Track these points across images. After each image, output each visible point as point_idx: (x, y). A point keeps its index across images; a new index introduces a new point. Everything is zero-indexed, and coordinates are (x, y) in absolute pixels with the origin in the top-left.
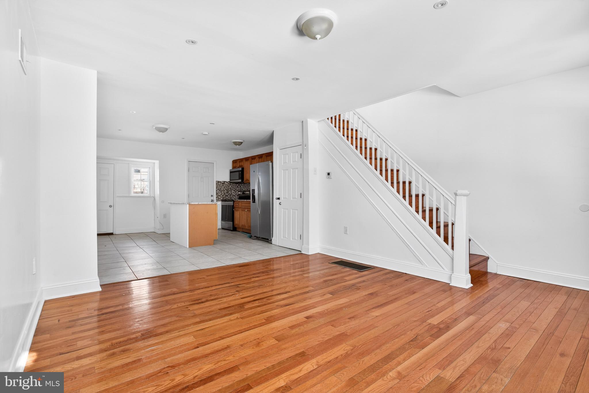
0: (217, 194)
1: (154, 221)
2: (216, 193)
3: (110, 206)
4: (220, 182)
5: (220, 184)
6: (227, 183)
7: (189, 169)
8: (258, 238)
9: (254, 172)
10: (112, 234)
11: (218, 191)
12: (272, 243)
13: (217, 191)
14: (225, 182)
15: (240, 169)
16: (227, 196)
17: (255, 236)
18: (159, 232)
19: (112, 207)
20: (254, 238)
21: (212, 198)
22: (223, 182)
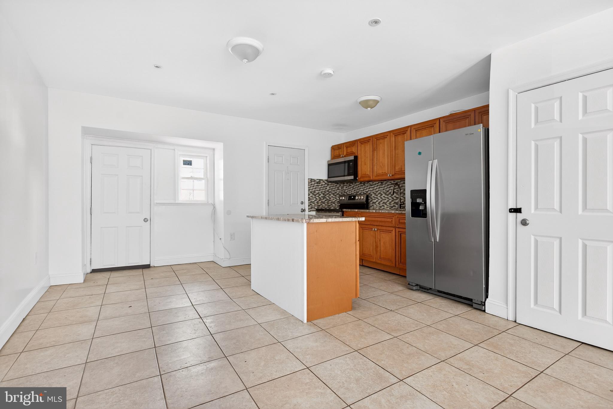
0: (309, 200)
1: (213, 243)
2: (309, 198)
3: (145, 220)
4: (314, 180)
5: (313, 183)
6: (324, 182)
7: (268, 159)
8: (428, 290)
9: (420, 153)
10: (148, 267)
11: (311, 195)
12: (484, 311)
13: (309, 195)
14: (321, 181)
15: (352, 158)
16: (324, 203)
17: (417, 285)
18: (225, 264)
19: (148, 221)
20: (414, 288)
21: (302, 207)
22: (318, 181)
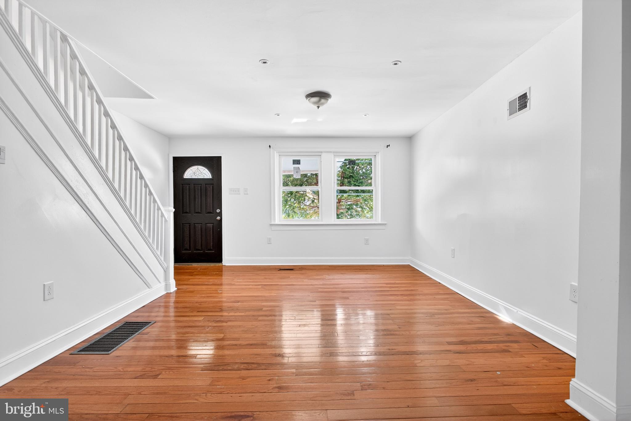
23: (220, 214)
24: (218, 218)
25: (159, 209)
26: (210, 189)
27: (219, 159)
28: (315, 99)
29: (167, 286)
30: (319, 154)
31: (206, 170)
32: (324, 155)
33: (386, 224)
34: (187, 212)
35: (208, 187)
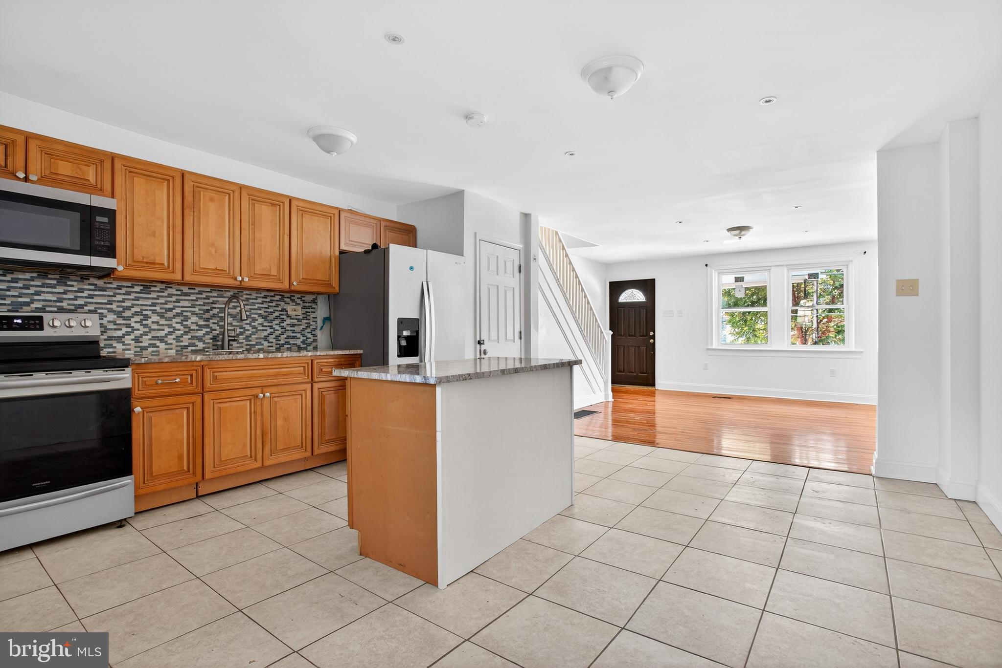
23: (653, 337)
24: (652, 341)
25: (601, 332)
26: (643, 311)
27: (653, 281)
28: (737, 232)
29: (606, 396)
30: (768, 269)
31: (640, 293)
32: (773, 269)
33: (862, 352)
34: (621, 336)
35: (642, 310)
